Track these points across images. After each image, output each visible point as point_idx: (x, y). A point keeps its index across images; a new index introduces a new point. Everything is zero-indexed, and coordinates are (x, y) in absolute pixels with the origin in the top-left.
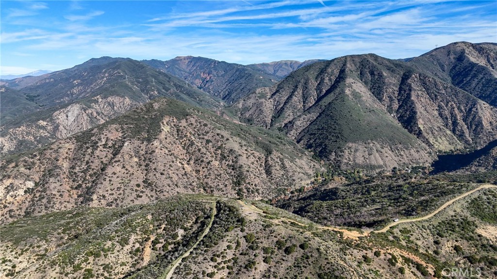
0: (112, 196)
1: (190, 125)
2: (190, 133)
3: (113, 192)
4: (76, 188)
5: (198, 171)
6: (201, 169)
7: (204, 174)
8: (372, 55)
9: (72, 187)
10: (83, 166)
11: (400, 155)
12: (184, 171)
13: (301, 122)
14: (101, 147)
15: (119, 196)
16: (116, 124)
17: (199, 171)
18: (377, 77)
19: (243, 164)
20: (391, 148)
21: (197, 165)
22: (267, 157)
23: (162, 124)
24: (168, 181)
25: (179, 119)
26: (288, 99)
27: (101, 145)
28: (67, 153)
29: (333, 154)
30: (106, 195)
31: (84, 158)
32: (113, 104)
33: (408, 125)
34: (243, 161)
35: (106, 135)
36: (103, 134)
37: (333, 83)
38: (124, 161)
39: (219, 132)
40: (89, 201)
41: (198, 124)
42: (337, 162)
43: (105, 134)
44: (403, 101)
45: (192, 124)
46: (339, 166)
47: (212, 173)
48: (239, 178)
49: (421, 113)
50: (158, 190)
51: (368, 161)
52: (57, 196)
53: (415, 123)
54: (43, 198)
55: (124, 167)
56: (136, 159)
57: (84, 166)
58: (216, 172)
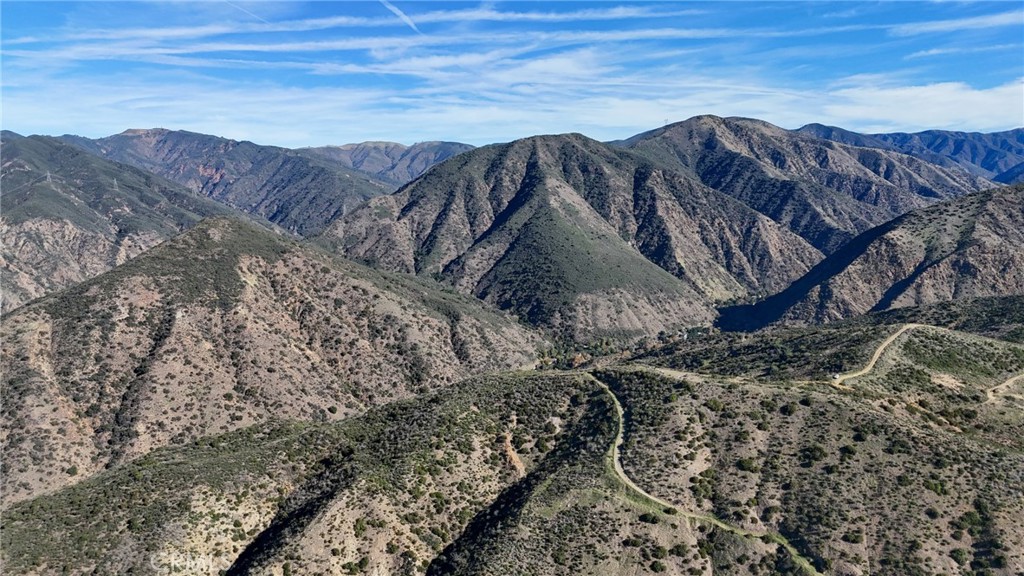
0: (178, 423)
1: (295, 272)
2: (300, 287)
3: (178, 414)
4: (88, 414)
5: (333, 362)
6: (339, 357)
7: (348, 367)
8: (578, 136)
9: (78, 413)
10: (90, 368)
11: (665, 310)
12: (309, 363)
13: (477, 261)
14: (121, 324)
15: (194, 422)
16: (141, 275)
17: (336, 361)
18: (593, 176)
19: (417, 342)
20: (649, 299)
21: (328, 349)
22: (453, 328)
23: (239, 272)
24: (286, 385)
25: (269, 261)
26: (438, 217)
27: (120, 321)
28: (40, 342)
29: (558, 315)
30: (166, 422)
31: (87, 350)
32: (39, 237)
33: (660, 260)
34: (414, 336)
35: (126, 299)
36: (119, 297)
37: (519, 187)
38: (185, 350)
39: (355, 282)
40: (130, 437)
41: (310, 268)
42: (566, 330)
43: (122, 296)
44: (644, 219)
45: (297, 269)
46: (572, 337)
47: (363, 363)
48: (415, 369)
49: (676, 238)
50: (270, 402)
51: (617, 324)
52: (54, 433)
53: (670, 256)
54: (21, 440)
55: (188, 362)
56: (208, 345)
57: (92, 368)
58: (370, 360)
